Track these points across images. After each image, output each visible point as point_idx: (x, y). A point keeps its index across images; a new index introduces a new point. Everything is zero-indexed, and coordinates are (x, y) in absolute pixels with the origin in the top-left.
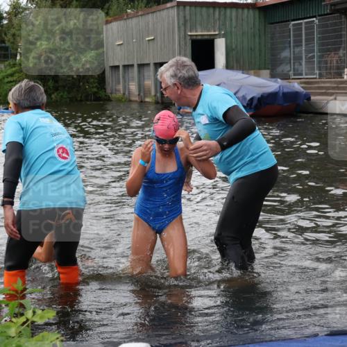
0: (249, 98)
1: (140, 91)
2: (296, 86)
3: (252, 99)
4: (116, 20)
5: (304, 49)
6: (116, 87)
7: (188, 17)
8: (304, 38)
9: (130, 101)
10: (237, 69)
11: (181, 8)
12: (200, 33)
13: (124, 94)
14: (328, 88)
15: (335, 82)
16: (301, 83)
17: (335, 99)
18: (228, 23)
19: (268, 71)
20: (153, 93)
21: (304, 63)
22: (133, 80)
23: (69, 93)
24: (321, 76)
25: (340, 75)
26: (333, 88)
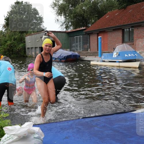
0: (64, 56)
1: (35, 54)
2: (76, 53)
3: (65, 57)
4: (29, 35)
5: (78, 43)
6: (29, 53)
8: (78, 41)
9: (33, 57)
13: (31, 55)
14: (84, 54)
15: (86, 52)
16: (78, 52)
17: (86, 57)
18: (58, 36)
19: (69, 49)
21: (78, 46)
22: (33, 51)
23: (16, 55)
24: (83, 51)
25: (88, 50)
26: (86, 54)
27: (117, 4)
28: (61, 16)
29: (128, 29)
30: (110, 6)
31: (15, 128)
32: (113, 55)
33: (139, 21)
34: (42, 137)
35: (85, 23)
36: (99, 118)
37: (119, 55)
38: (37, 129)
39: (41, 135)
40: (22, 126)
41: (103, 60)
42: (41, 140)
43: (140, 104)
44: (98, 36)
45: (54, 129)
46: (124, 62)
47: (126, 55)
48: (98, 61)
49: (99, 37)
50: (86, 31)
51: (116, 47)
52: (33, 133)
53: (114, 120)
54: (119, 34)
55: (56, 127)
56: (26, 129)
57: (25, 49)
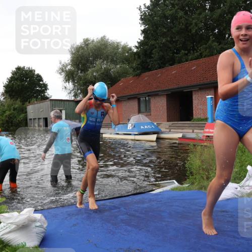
4: (31, 104)
6: (31, 125)
7: (53, 104)
10: (69, 120)
11: (51, 101)
12: (57, 108)
18: (66, 106)
22: (36, 123)
28: (69, 82)
29: (144, 98)
30: (124, 73)
31: (13, 215)
32: (127, 127)
33: (156, 90)
34: (45, 226)
36: (112, 200)
37: (134, 126)
38: (38, 216)
39: (44, 223)
40: (21, 213)
41: (117, 132)
42: (45, 229)
43: (159, 182)
46: (140, 134)
47: (142, 127)
48: (111, 134)
51: (131, 118)
52: (35, 221)
54: (134, 104)
55: (62, 213)
56: (26, 216)
57: (27, 120)
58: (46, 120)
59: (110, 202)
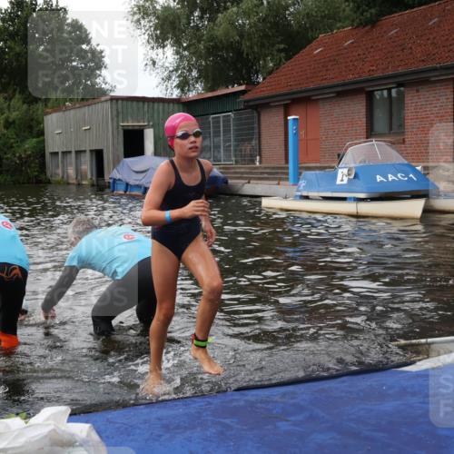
1: (77, 175)
2: (216, 172)
4: (55, 111)
5: (222, 138)
6: (55, 170)
7: (120, 110)
8: (222, 129)
9: (69, 184)
10: (164, 156)
11: (114, 101)
12: (130, 123)
13: (63, 177)
14: (242, 173)
15: (249, 168)
16: (220, 168)
17: (249, 182)
18: (156, 115)
20: (89, 177)
21: (222, 151)
22: (71, 165)
23: (12, 176)
24: (237, 162)
25: (253, 161)
26: (247, 173)
27: (347, 9)
29: (385, 93)
30: (325, 16)
31: (7, 426)
32: (335, 178)
33: (422, 66)
35: (244, 71)
37: (356, 176)
38: (81, 429)
39: (96, 449)
40: (33, 420)
41: (305, 194)
43: (430, 340)
44: (286, 115)
45: (140, 428)
46: (373, 199)
47: (379, 178)
48: (286, 198)
49: (289, 118)
50: (247, 97)
51: (346, 150)
52: (70, 443)
53: (343, 394)
54: (357, 108)
55: (145, 422)
56: (45, 431)
57: (43, 156)
58: (98, 155)
59: (284, 395)
